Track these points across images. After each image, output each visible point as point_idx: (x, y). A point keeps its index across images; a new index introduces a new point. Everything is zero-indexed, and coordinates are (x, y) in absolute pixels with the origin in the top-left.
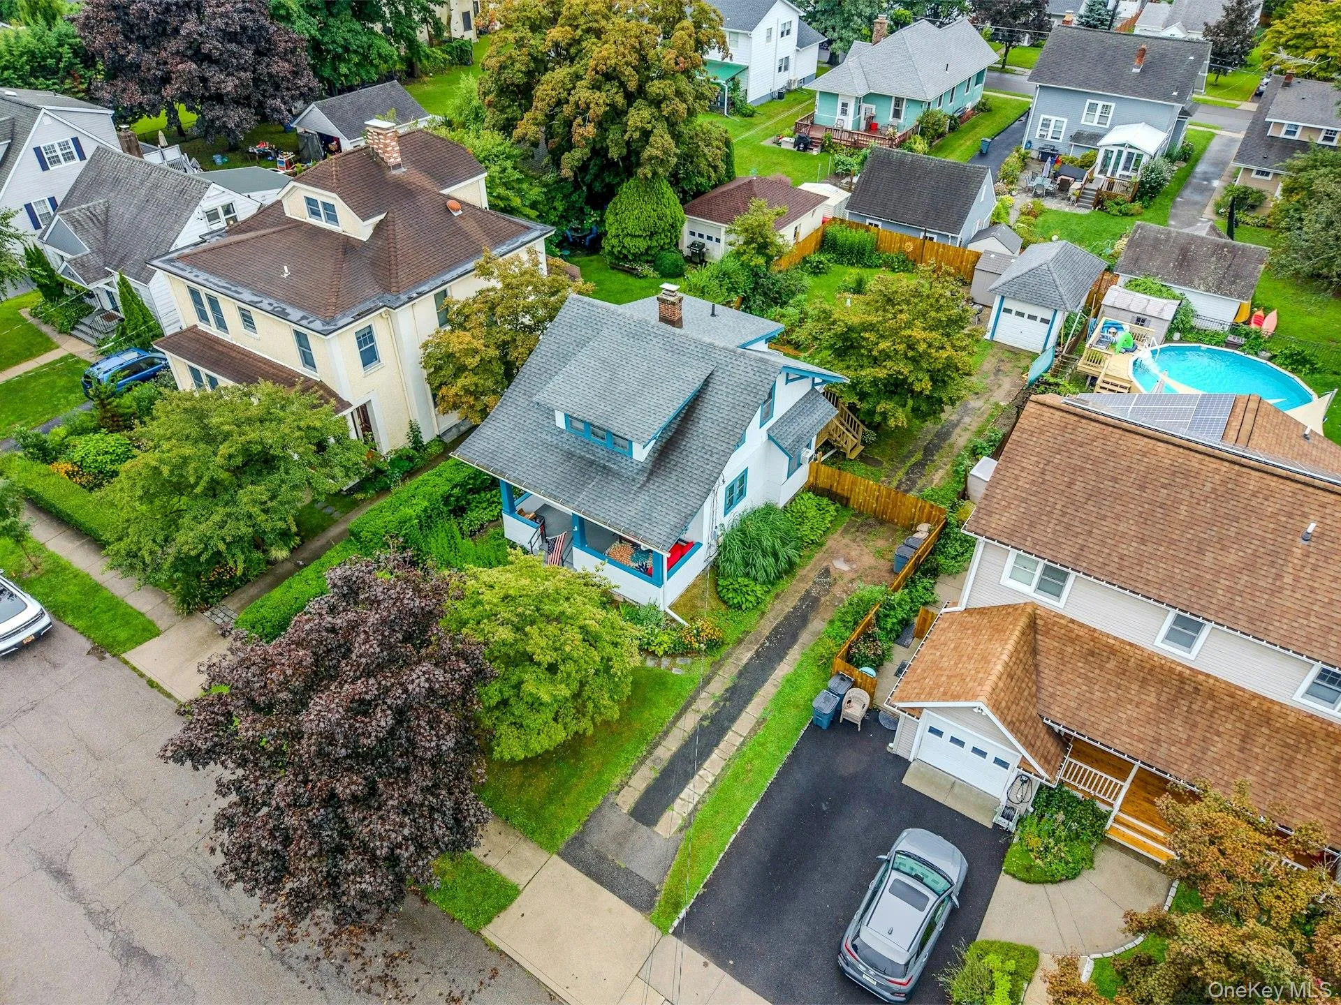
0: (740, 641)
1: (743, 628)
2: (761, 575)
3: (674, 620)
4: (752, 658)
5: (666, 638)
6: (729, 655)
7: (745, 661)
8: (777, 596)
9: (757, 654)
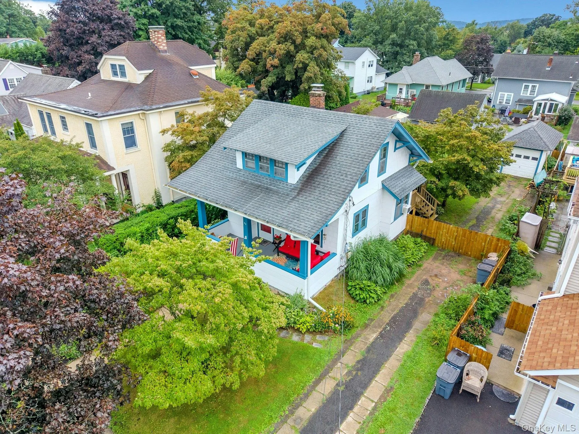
0: (366, 326)
1: (368, 317)
2: (380, 280)
3: (315, 307)
4: (377, 339)
5: (308, 319)
6: (358, 335)
7: (371, 340)
8: (392, 296)
9: (381, 335)
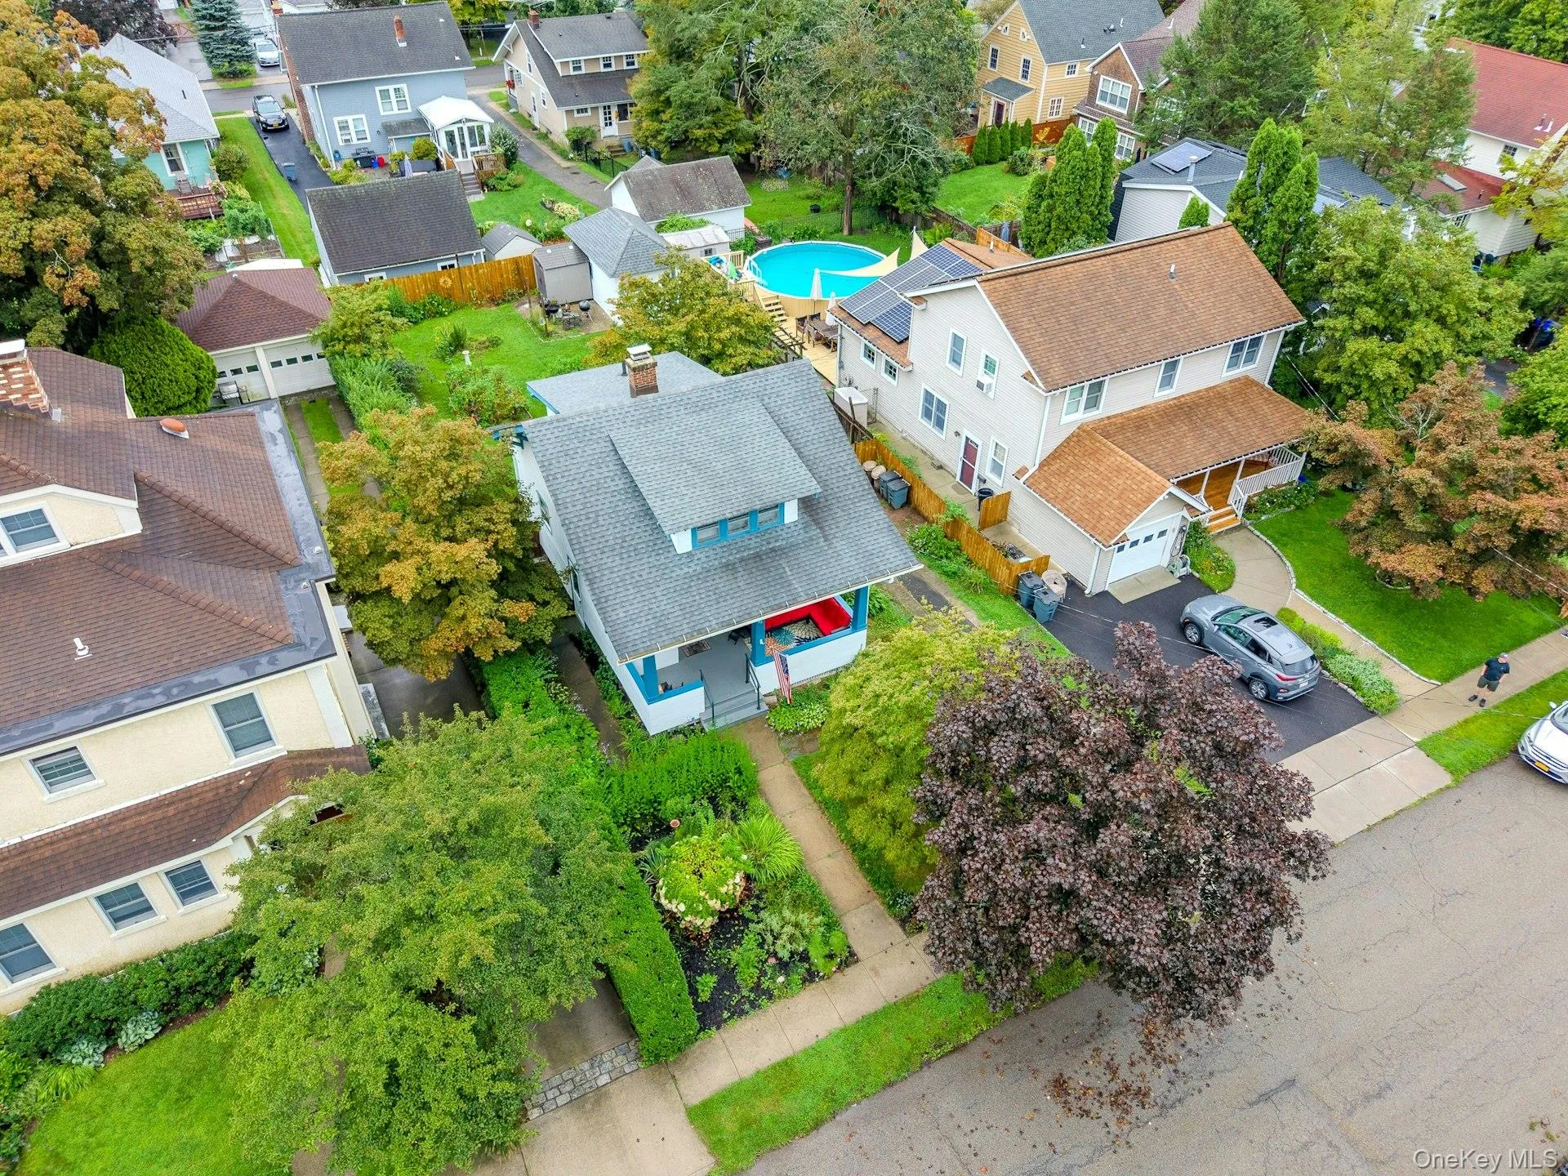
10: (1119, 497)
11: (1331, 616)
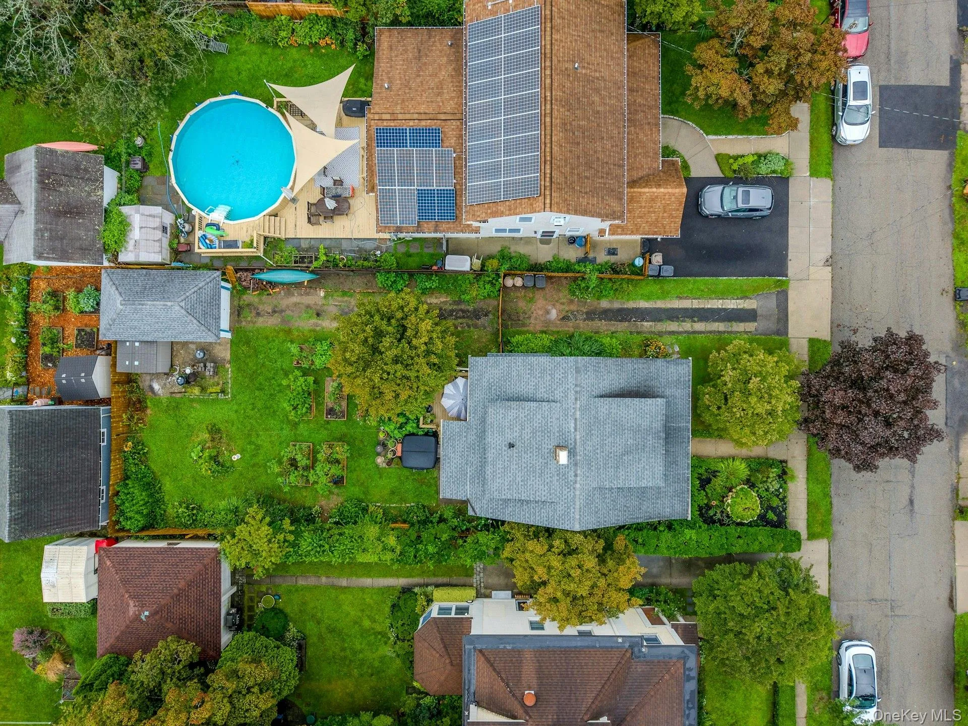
0: (639, 332)
4: (647, 321)
6: (651, 332)
7: (651, 323)
8: (597, 332)
9: (642, 320)
10: (665, 212)
11: (730, 137)
